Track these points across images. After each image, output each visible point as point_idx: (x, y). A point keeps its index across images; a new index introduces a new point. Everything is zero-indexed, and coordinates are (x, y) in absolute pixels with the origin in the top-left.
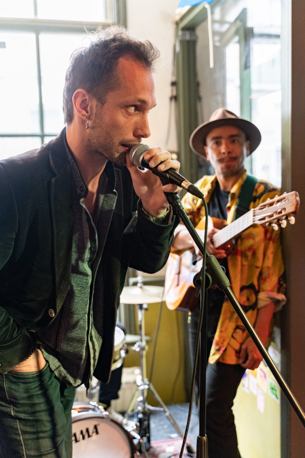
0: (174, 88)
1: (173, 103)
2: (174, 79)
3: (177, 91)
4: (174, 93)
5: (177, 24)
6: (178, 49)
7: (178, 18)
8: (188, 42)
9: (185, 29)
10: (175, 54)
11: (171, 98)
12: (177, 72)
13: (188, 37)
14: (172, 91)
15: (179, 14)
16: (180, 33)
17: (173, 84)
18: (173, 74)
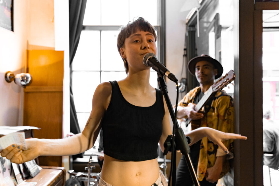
0: (186, 51)
1: (185, 57)
2: (185, 47)
3: (187, 52)
4: (185, 53)
5: (187, 24)
6: (187, 35)
7: (187, 21)
8: (192, 31)
9: (190, 26)
10: (186, 37)
11: (184, 56)
12: (186, 44)
13: (192, 29)
14: (184, 53)
15: (188, 19)
16: (188, 28)
17: (185, 49)
18: (185, 45)
